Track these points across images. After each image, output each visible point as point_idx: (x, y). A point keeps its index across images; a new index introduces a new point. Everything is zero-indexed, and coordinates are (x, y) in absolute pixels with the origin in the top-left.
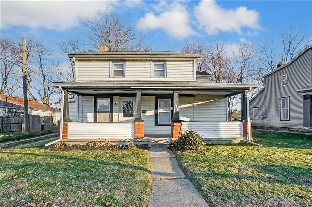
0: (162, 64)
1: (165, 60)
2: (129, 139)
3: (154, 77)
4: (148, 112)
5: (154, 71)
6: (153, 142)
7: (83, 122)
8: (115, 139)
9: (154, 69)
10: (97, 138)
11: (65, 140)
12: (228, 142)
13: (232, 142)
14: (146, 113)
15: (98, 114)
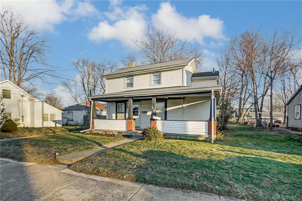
0: (158, 74)
1: (160, 71)
2: (124, 131)
3: (152, 85)
4: (149, 112)
5: (153, 81)
6: (138, 134)
7: (110, 119)
8: (116, 130)
9: (153, 79)
10: (108, 129)
11: (93, 130)
12: (194, 138)
13: (197, 138)
14: (147, 113)
15: (118, 114)
